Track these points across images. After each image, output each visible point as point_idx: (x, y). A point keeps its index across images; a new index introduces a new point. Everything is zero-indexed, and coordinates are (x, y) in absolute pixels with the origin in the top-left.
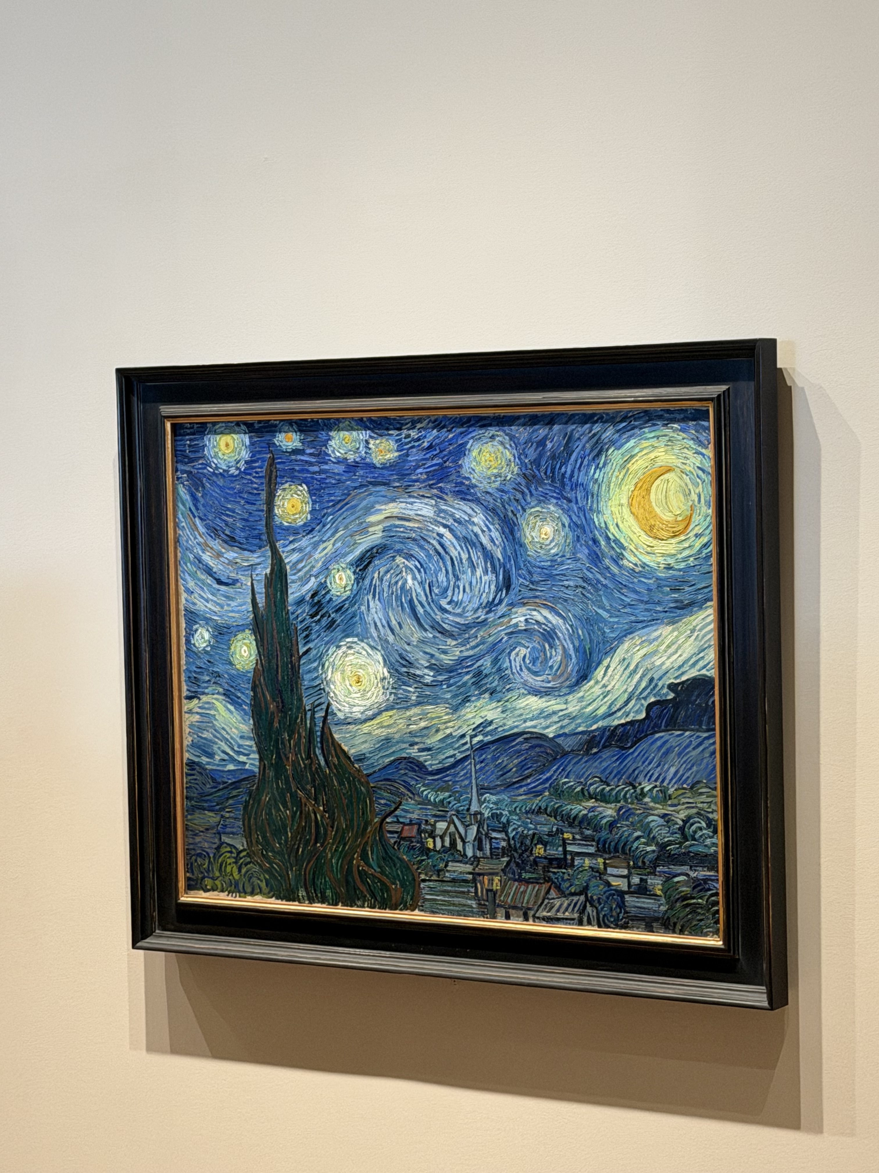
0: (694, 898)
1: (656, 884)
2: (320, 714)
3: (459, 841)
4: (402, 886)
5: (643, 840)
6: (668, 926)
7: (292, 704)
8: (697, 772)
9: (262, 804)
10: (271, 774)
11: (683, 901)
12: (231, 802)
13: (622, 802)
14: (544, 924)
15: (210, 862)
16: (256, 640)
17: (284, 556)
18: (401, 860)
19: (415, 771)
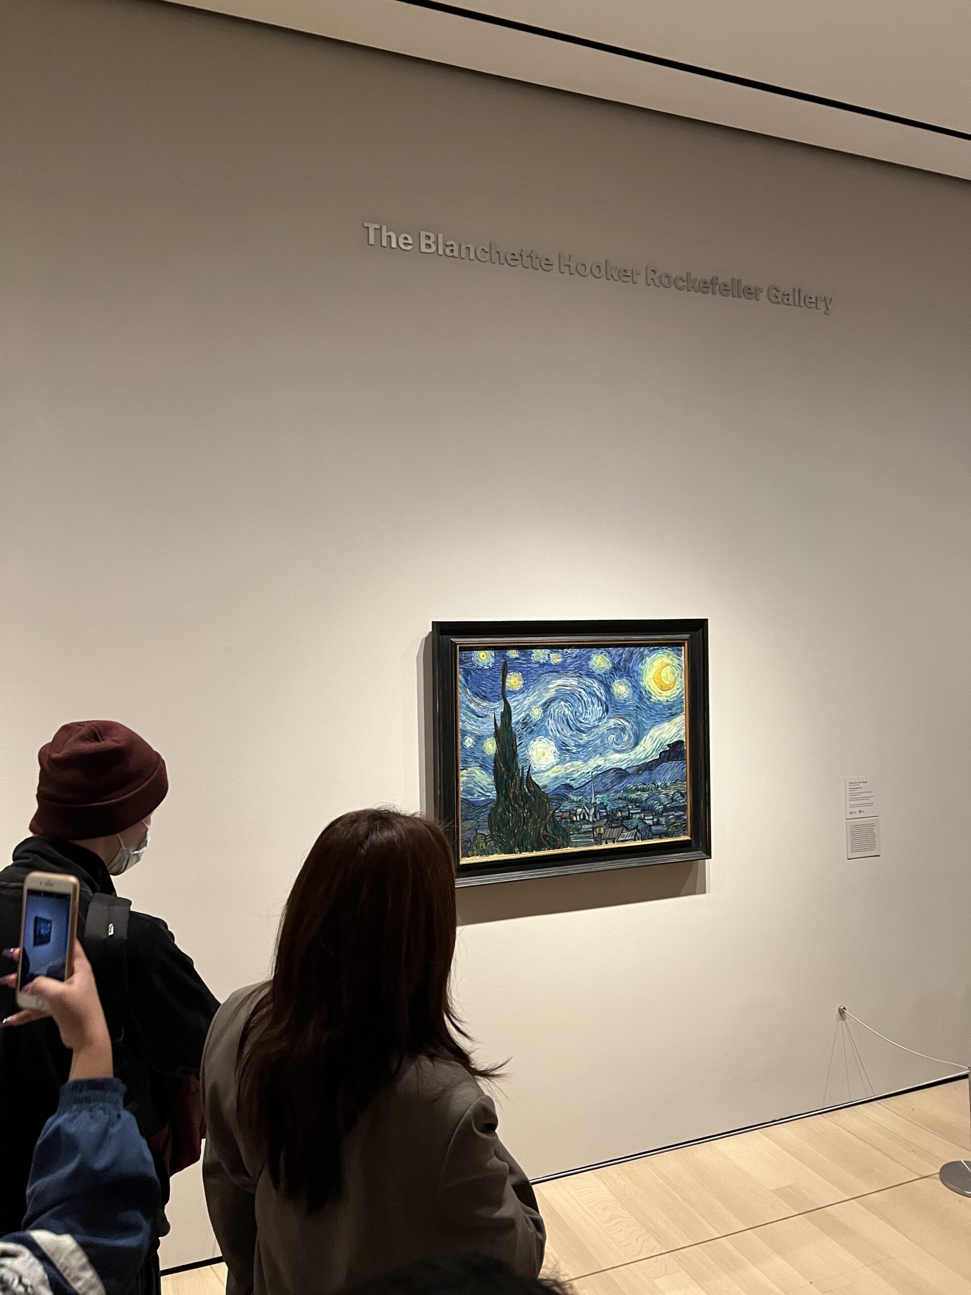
0: (676, 823)
1: (663, 820)
2: (526, 771)
3: (586, 814)
4: (562, 838)
5: (658, 804)
6: (667, 835)
7: (513, 767)
8: (677, 776)
9: (498, 813)
10: (502, 799)
11: (673, 824)
12: (482, 814)
13: (650, 791)
14: (621, 843)
15: (471, 843)
16: (496, 741)
17: (510, 703)
18: (563, 827)
19: (568, 789)
